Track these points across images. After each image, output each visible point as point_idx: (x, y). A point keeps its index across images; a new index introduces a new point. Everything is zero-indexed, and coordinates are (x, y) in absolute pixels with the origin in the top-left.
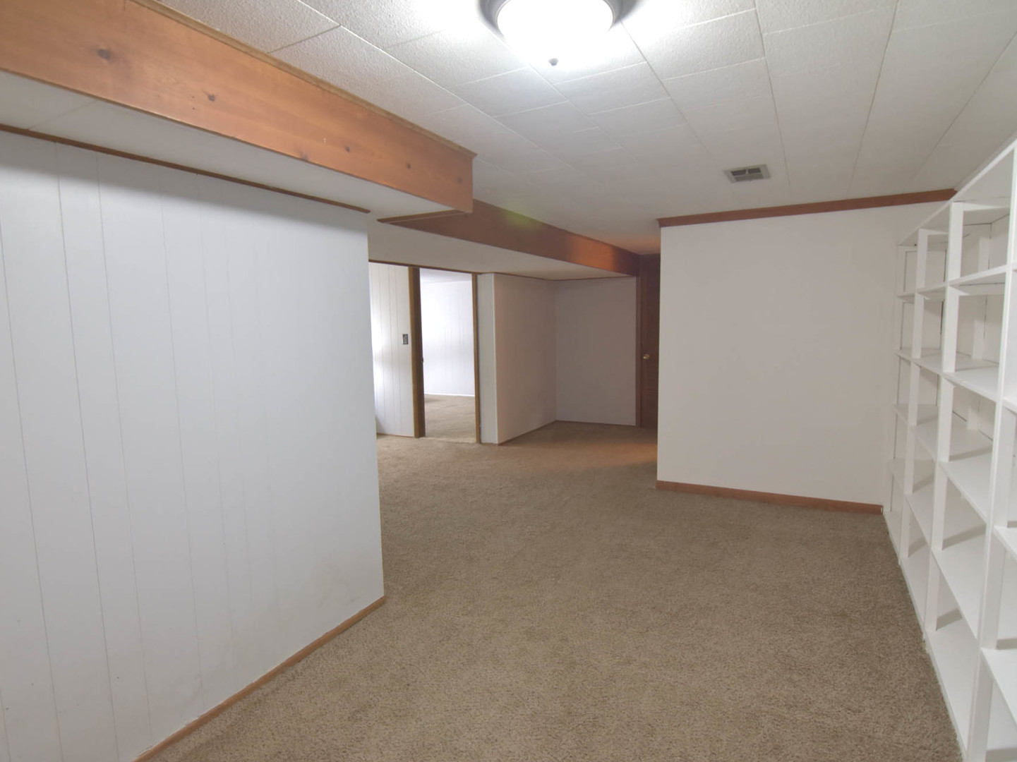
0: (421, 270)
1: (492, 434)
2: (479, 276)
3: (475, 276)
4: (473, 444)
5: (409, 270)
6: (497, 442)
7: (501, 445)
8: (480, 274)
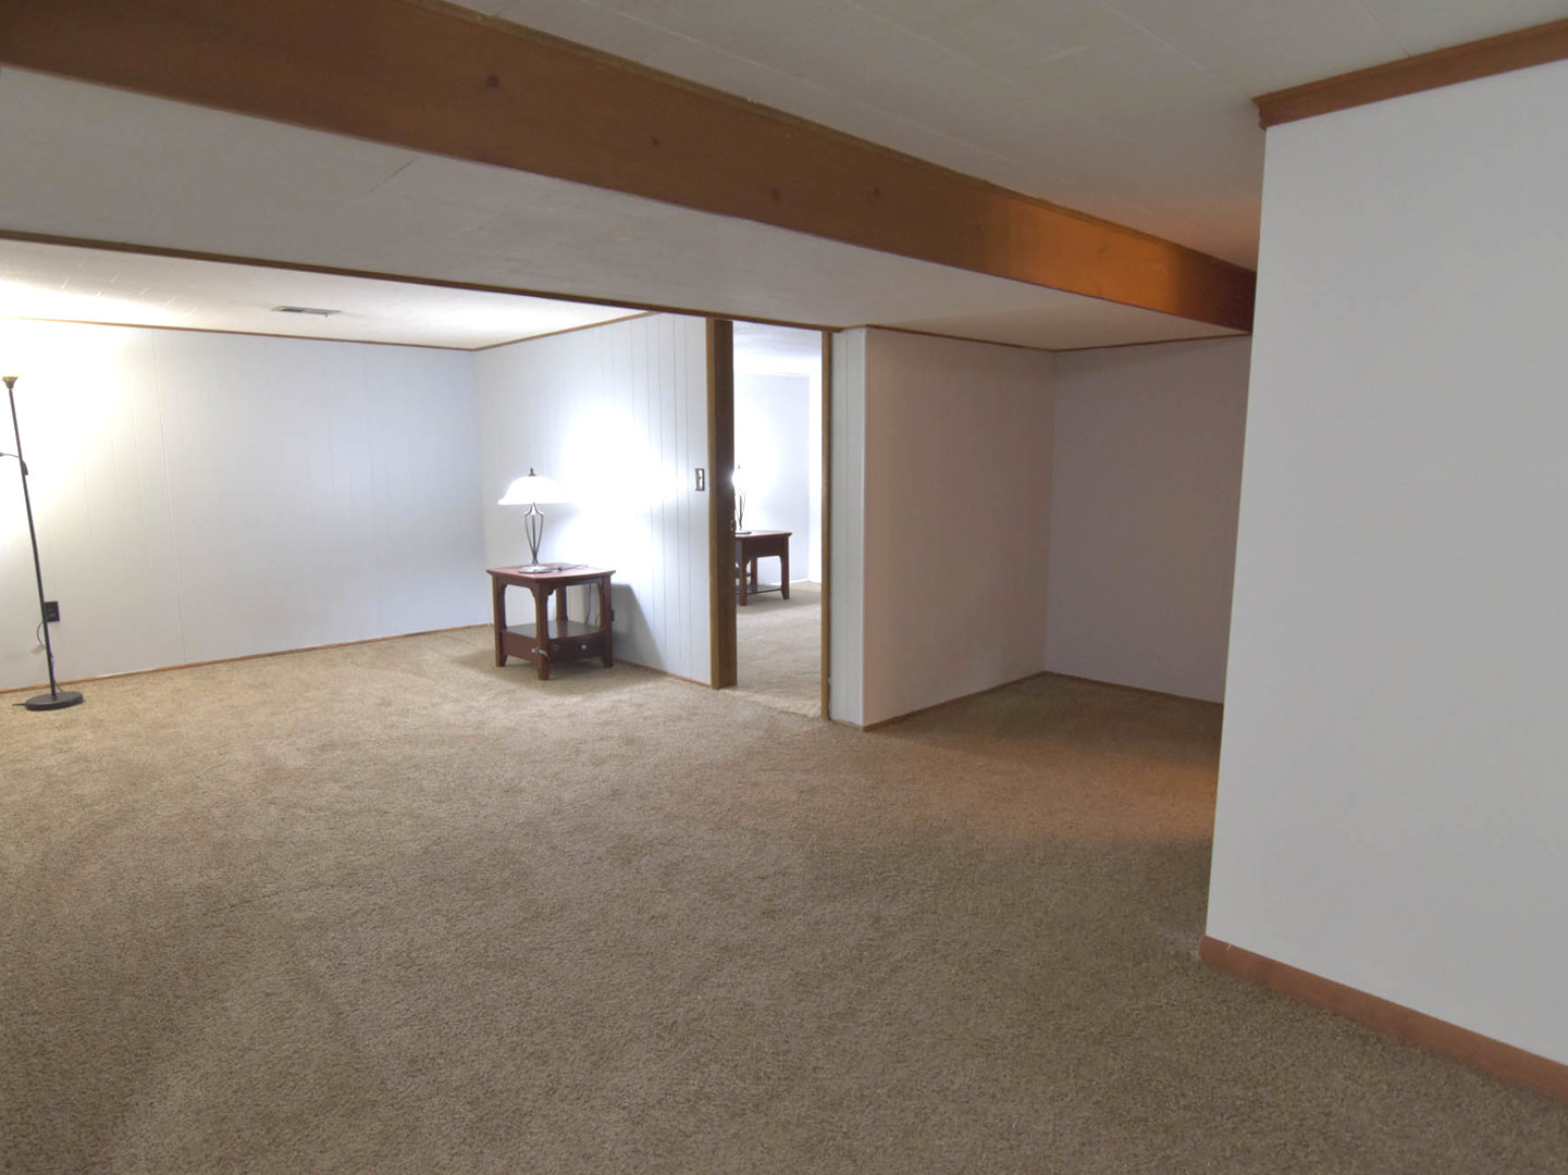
0: (736, 324)
1: (852, 706)
2: (836, 336)
3: (829, 333)
4: (812, 719)
5: (708, 323)
6: (860, 721)
7: (869, 729)
8: (839, 330)
